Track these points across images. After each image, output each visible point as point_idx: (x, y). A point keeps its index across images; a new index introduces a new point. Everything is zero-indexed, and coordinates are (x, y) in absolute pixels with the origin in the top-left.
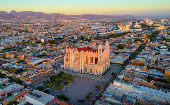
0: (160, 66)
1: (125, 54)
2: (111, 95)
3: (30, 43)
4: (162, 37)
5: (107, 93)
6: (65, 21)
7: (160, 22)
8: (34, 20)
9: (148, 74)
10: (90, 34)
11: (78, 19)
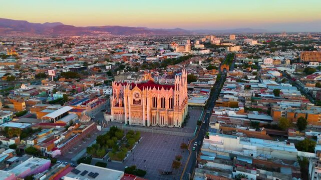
0: (261, 105)
1: (203, 90)
2: (214, 158)
3: (22, 78)
4: (242, 61)
5: (205, 155)
6: (74, 37)
7: (228, 40)
8: (11, 35)
9: (250, 119)
10: (131, 59)
11: (98, 34)
